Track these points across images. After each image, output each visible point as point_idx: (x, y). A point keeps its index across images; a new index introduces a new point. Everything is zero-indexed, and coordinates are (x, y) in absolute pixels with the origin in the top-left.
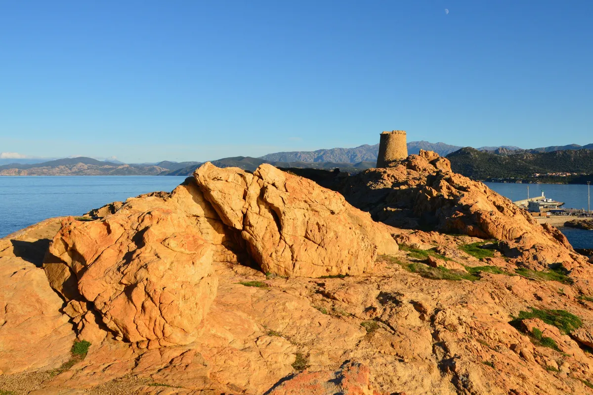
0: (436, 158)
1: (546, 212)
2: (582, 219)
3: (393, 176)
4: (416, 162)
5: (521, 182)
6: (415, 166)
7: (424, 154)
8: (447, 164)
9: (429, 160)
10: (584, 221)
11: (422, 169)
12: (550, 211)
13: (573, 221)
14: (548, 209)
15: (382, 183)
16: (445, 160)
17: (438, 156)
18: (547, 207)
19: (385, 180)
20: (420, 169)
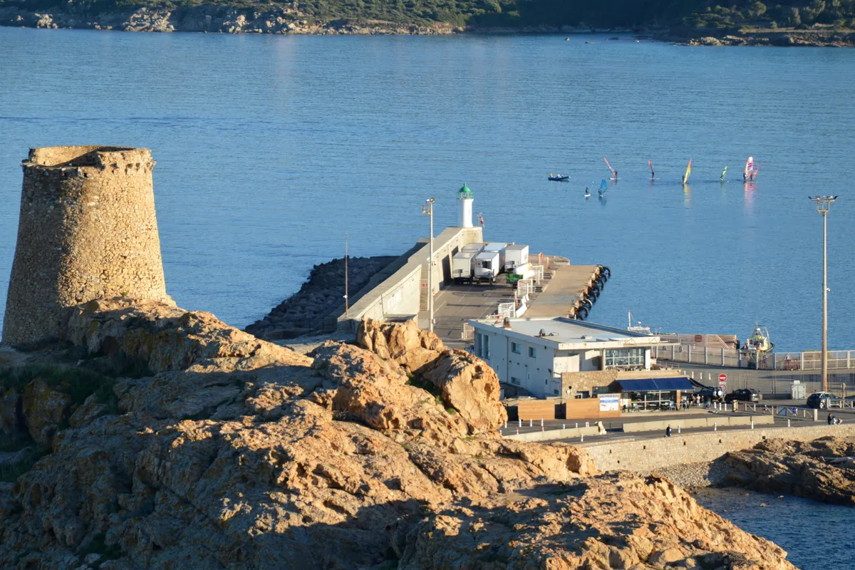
0: (434, 355)
1: (597, 392)
2: (807, 434)
3: (319, 471)
4: (372, 390)
5: (163, 23)
6: (373, 407)
7: (381, 338)
8: (488, 388)
9: (404, 366)
10: (820, 449)
11: (403, 422)
12: (615, 387)
13: (761, 447)
14: (606, 377)
15: (291, 507)
16: (478, 369)
17: (441, 346)
18: (597, 364)
19: (296, 492)
20: (396, 422)
